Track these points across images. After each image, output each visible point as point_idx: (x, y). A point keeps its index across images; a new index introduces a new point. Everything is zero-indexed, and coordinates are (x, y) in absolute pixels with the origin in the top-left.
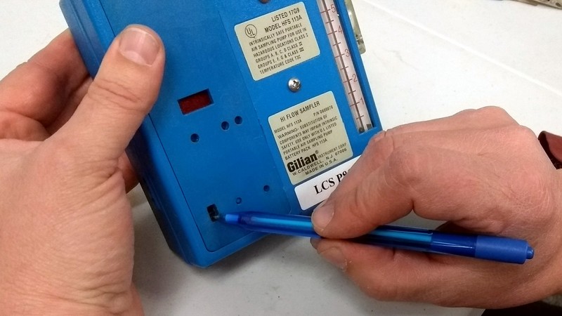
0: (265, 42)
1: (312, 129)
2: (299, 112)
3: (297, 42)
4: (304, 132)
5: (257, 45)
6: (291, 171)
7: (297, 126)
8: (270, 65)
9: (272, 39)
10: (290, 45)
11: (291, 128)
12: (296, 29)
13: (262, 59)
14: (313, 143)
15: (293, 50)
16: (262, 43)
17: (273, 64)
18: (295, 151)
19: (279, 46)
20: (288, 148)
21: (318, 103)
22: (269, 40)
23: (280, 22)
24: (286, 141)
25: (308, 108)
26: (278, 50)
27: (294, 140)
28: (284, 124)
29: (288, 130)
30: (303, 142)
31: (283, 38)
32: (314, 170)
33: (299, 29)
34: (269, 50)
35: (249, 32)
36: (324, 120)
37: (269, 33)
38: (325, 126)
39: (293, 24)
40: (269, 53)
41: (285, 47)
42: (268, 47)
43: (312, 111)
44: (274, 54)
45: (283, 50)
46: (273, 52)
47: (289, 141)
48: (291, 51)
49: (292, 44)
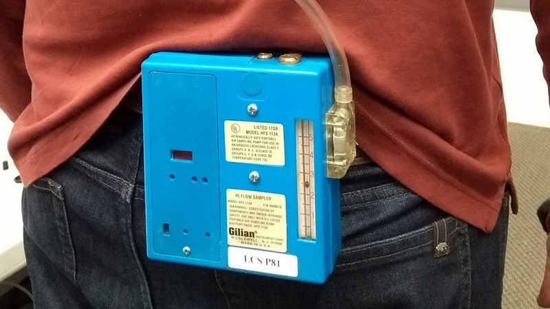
0: (243, 139)
1: (259, 214)
2: (252, 197)
3: (268, 150)
4: (251, 213)
5: (236, 139)
6: (231, 234)
7: (248, 206)
8: (241, 156)
9: (249, 140)
10: (262, 149)
11: (242, 205)
12: (271, 141)
13: (237, 149)
14: (256, 224)
15: (263, 153)
16: (241, 139)
17: (244, 156)
18: (239, 222)
19: (253, 146)
20: (234, 217)
21: (270, 198)
22: (247, 139)
23: (260, 131)
24: (235, 211)
25: (260, 198)
26: (251, 149)
27: (241, 214)
28: (238, 199)
29: (238, 204)
30: (247, 219)
31: (258, 142)
32: (248, 243)
34: (244, 146)
35: (234, 129)
36: (270, 213)
37: (248, 135)
38: (269, 218)
39: (269, 136)
40: (244, 148)
41: (258, 149)
42: (244, 143)
43: (263, 201)
44: (247, 150)
45: (255, 150)
46: (247, 148)
47: (237, 213)
48: (261, 153)
49: (264, 149)
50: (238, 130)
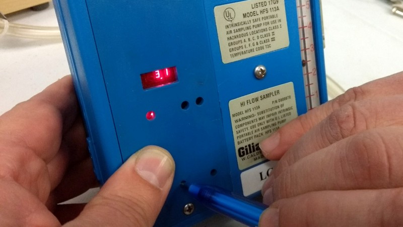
0: (240, 27)
1: (269, 116)
2: (259, 98)
3: (271, 32)
4: (260, 119)
5: (232, 29)
6: (240, 156)
7: (255, 112)
8: (241, 50)
9: (248, 25)
10: (264, 33)
11: (249, 114)
12: (272, 19)
13: (235, 43)
14: (266, 130)
15: (265, 38)
16: (237, 28)
17: (244, 50)
18: (248, 137)
19: (253, 33)
20: (242, 133)
21: (278, 92)
22: (244, 26)
23: (258, 10)
24: (241, 125)
25: (268, 96)
26: (251, 37)
27: (249, 126)
28: (243, 109)
29: (245, 115)
30: (257, 128)
31: (258, 26)
33: (274, 19)
34: (243, 35)
35: (227, 15)
36: (280, 109)
37: (247, 19)
38: (280, 115)
39: (270, 14)
40: (242, 39)
41: (259, 34)
42: (243, 32)
43: (272, 98)
44: (247, 40)
45: (256, 38)
46: (246, 38)
47: (245, 126)
48: (263, 40)
49: (266, 33)
50: (233, 16)
